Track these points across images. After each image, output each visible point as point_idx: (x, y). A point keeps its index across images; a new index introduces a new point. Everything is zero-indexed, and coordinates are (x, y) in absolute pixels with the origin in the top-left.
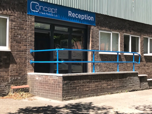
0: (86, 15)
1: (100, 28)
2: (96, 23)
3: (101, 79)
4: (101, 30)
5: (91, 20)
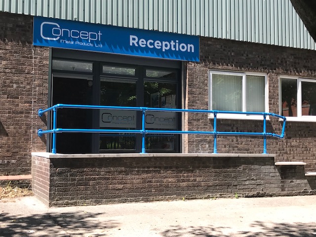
0: (175, 42)
1: (211, 65)
2: (202, 57)
3: (160, 167)
4: (213, 69)
5: (189, 51)
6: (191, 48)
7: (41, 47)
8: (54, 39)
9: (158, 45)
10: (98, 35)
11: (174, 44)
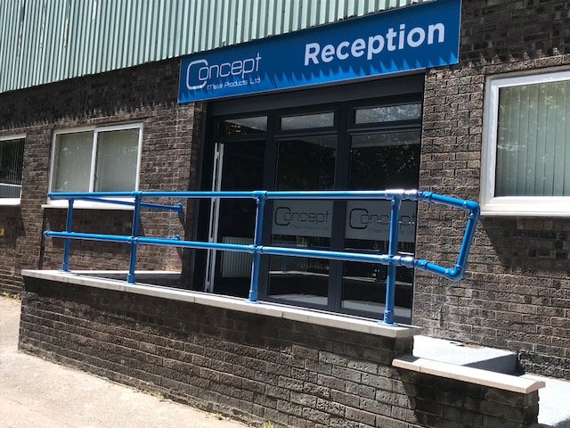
0: (397, 30)
1: (495, 64)
2: (465, 48)
4: (500, 74)
5: (430, 41)
6: (436, 32)
7: (186, 104)
8: (201, 87)
9: (359, 48)
10: (256, 61)
11: (395, 35)
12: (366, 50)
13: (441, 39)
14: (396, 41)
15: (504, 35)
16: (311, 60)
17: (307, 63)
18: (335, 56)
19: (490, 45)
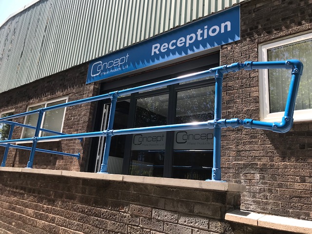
0: (202, 29)
1: (264, 36)
2: (243, 31)
4: (266, 42)
5: (223, 31)
6: (226, 27)
7: (90, 84)
8: (98, 74)
9: (181, 42)
10: (126, 58)
11: (202, 32)
12: (185, 43)
13: (229, 29)
14: (202, 35)
15: (268, 20)
16: (155, 52)
17: (153, 54)
18: (168, 48)
19: (260, 27)
